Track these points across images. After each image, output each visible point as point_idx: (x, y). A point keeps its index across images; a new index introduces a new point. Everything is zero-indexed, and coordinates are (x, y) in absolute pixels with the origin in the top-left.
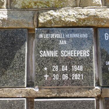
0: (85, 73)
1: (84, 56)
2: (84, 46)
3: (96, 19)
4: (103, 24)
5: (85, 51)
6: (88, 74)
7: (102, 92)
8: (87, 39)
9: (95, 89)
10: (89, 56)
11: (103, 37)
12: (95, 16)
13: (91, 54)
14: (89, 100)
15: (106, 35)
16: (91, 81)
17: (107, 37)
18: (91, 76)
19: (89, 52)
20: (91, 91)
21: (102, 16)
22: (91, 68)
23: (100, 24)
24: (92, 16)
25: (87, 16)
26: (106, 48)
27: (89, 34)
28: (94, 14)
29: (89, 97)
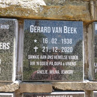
0: (3, 66)
1: (3, 48)
2: (4, 38)
3: (19, 9)
4: (27, 15)
5: (5, 43)
6: (7, 68)
7: (20, 87)
8: (8, 31)
9: (13, 83)
10: (9, 48)
11: (28, 29)
12: (17, 6)
13: (11, 47)
14: (5, 95)
15: (32, 27)
16: (10, 75)
17: (33, 29)
18: (9, 70)
19: (9, 44)
20: (9, 85)
21: (25, 6)
22: (10, 62)
23: (24, 15)
24: (14, 5)
25: (8, 5)
26: (30, 41)
27: (11, 25)
28: (16, 4)
29: (6, 91)
